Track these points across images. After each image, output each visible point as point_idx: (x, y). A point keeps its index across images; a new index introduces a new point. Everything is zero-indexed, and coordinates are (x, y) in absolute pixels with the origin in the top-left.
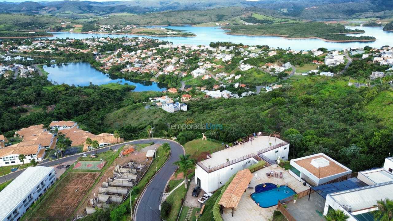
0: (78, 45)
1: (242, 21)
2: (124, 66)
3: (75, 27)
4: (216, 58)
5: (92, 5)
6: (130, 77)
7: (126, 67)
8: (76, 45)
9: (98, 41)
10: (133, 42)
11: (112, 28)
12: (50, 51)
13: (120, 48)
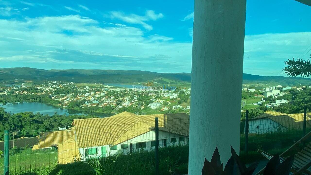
0: (33, 90)
1: (156, 82)
2: (83, 102)
3: (27, 82)
4: (164, 96)
5: (40, 70)
6: (91, 111)
7: (84, 103)
8: (32, 89)
9: (52, 87)
10: (82, 90)
11: (59, 83)
12: (6, 94)
13: (72, 92)
